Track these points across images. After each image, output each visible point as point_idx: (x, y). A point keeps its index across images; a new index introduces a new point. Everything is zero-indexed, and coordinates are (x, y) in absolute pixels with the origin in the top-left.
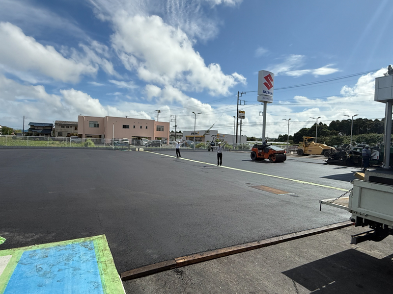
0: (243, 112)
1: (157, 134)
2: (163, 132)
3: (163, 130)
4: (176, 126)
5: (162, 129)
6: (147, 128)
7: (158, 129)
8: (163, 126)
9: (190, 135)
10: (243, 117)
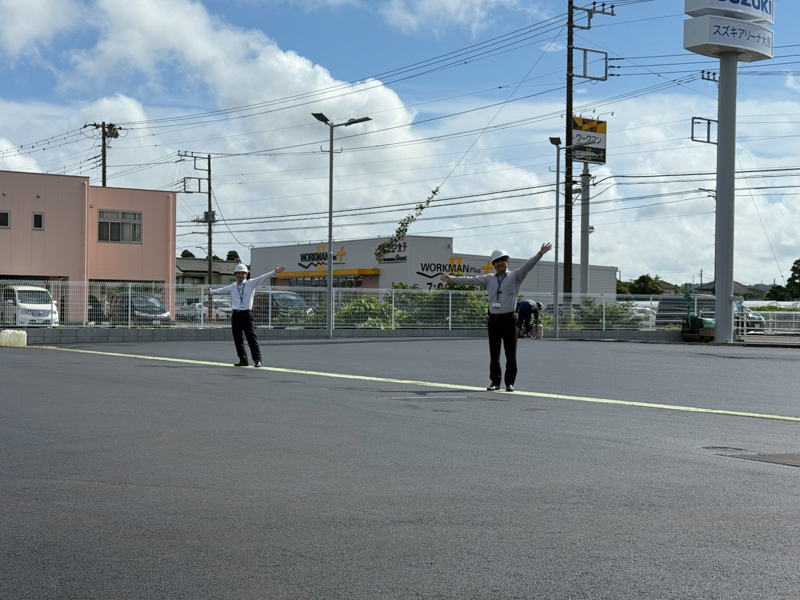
0: (598, 126)
1: (103, 260)
2: (133, 247)
3: (136, 238)
4: (209, 218)
5: (127, 231)
6: (38, 221)
7: (110, 231)
8: (137, 215)
9: (293, 268)
10: (600, 156)
